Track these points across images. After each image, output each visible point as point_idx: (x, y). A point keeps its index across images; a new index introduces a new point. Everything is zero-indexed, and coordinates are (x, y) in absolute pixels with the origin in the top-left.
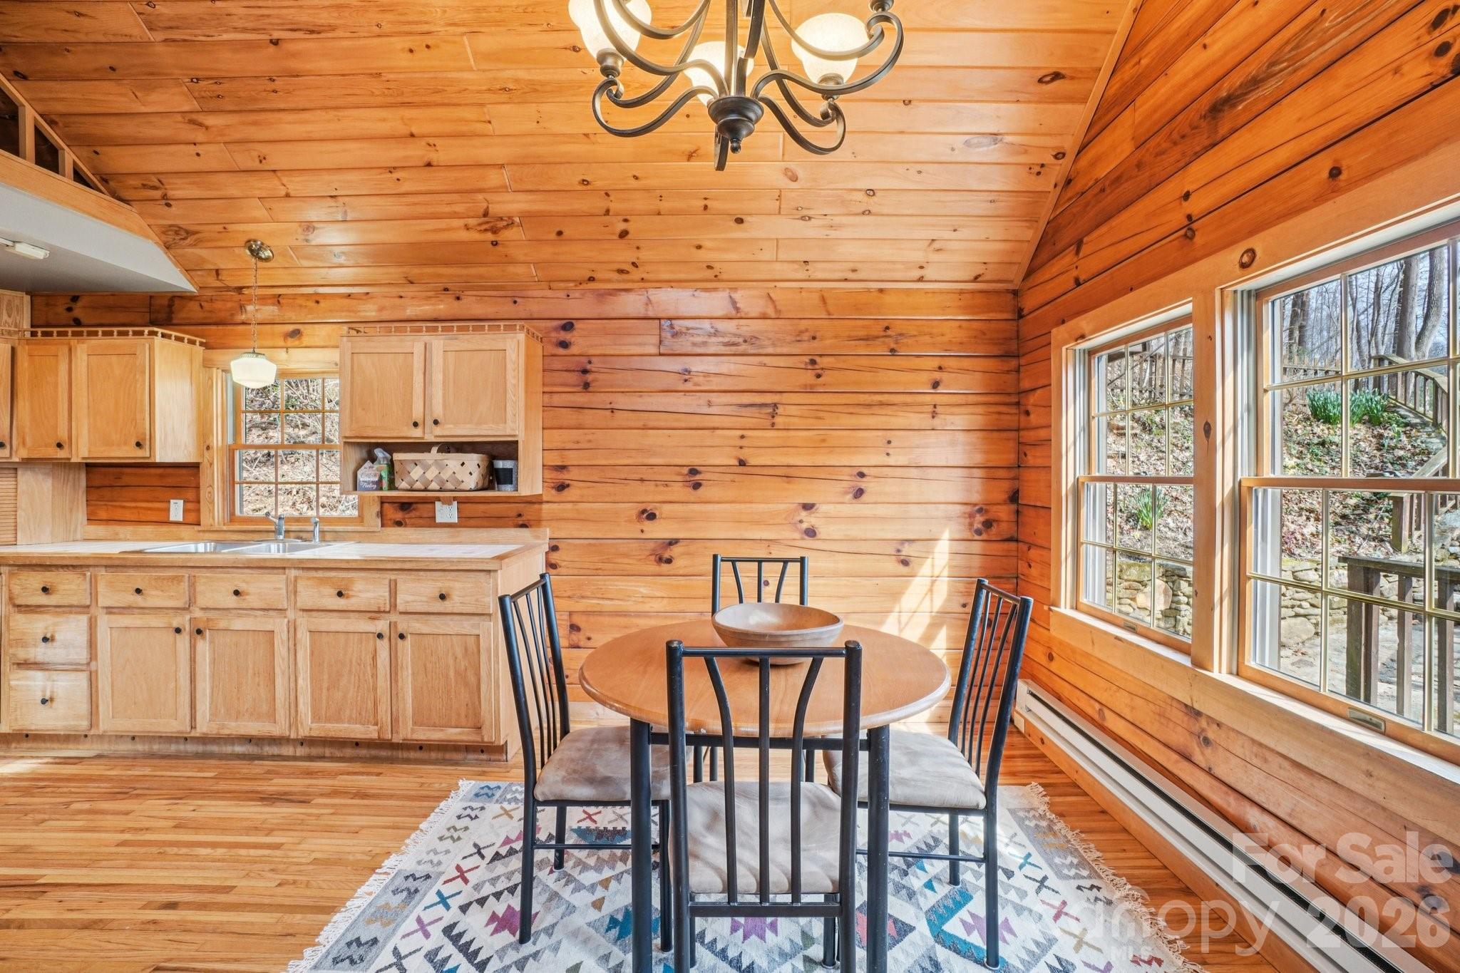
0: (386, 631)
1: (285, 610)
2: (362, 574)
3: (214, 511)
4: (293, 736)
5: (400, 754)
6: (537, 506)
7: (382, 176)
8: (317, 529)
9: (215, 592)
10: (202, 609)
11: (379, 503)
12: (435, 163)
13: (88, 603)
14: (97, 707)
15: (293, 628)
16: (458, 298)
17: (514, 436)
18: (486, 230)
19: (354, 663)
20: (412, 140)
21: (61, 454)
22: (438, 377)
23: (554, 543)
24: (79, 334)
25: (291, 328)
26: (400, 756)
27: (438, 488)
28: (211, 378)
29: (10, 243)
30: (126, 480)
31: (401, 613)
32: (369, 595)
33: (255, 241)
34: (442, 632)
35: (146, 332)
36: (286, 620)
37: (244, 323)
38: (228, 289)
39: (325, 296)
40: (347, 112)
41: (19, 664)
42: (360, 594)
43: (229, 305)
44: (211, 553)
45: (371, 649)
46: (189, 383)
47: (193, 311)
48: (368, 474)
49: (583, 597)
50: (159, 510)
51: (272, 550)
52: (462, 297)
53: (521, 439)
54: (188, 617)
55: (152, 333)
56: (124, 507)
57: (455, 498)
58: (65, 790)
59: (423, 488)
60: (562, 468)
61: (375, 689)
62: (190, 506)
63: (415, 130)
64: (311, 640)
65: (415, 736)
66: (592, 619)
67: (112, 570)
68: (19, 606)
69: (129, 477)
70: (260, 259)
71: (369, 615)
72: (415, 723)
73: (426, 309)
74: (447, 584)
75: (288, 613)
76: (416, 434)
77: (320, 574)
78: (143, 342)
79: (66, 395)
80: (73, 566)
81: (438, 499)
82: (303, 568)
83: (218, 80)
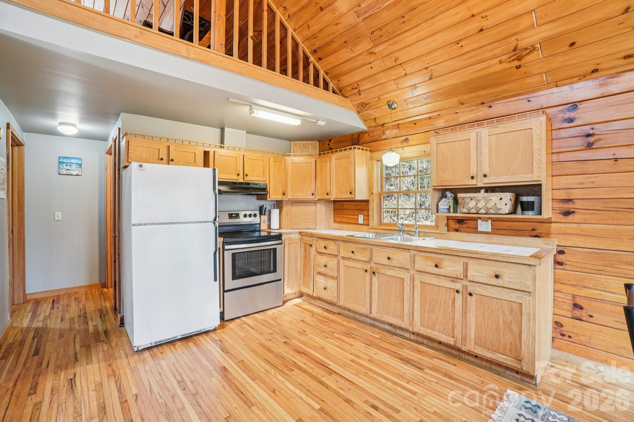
0: (461, 289)
1: (409, 269)
2: (448, 257)
3: (374, 221)
4: (411, 330)
5: (464, 356)
6: (547, 225)
7: (453, 48)
8: (417, 231)
9: (380, 257)
10: (375, 263)
11: (446, 219)
12: (485, 28)
13: (337, 254)
14: (339, 295)
15: (413, 279)
16: (490, 107)
17: (539, 181)
18: (514, 60)
19: (442, 302)
20: (473, 18)
21: (328, 197)
22: (485, 151)
23: (561, 249)
24: (332, 152)
25: (404, 138)
26: (464, 357)
27: (485, 212)
28: (373, 164)
29: (316, 121)
30: (345, 207)
31: (469, 281)
32: (452, 269)
33: (390, 101)
34: (496, 297)
35: (353, 148)
36: (410, 274)
37: (385, 139)
38: (379, 126)
39: (418, 120)
40: (437, 18)
41: (318, 273)
42: (446, 267)
43: (379, 132)
44: (374, 239)
45: (452, 297)
46: (365, 168)
47: (366, 138)
48: (444, 204)
49: (585, 287)
50: (355, 219)
51: (397, 240)
52: (492, 105)
53: (543, 183)
54: (369, 266)
55: (355, 148)
56: (344, 217)
57: (489, 218)
58: (332, 326)
59: (476, 212)
60: (569, 201)
61: (453, 319)
62: (366, 218)
63: (474, 12)
64: (421, 286)
65: (476, 351)
66: (593, 303)
67: (344, 242)
68: (318, 252)
69: (346, 205)
70: (392, 109)
71: (451, 279)
72: (476, 344)
73: (472, 116)
74: (500, 269)
75: (410, 271)
76: (473, 183)
77: (426, 254)
78: (351, 152)
79: (329, 175)
80: (333, 240)
81: (480, 218)
82: (418, 251)
83: (380, 29)
